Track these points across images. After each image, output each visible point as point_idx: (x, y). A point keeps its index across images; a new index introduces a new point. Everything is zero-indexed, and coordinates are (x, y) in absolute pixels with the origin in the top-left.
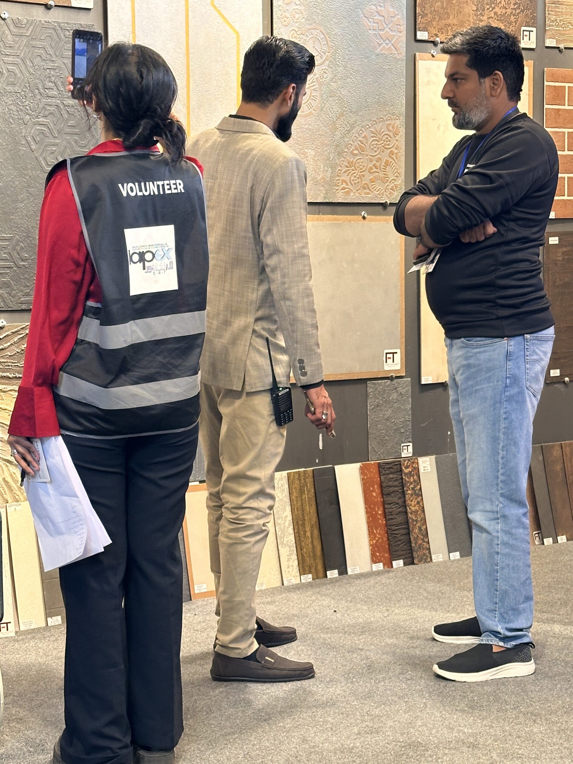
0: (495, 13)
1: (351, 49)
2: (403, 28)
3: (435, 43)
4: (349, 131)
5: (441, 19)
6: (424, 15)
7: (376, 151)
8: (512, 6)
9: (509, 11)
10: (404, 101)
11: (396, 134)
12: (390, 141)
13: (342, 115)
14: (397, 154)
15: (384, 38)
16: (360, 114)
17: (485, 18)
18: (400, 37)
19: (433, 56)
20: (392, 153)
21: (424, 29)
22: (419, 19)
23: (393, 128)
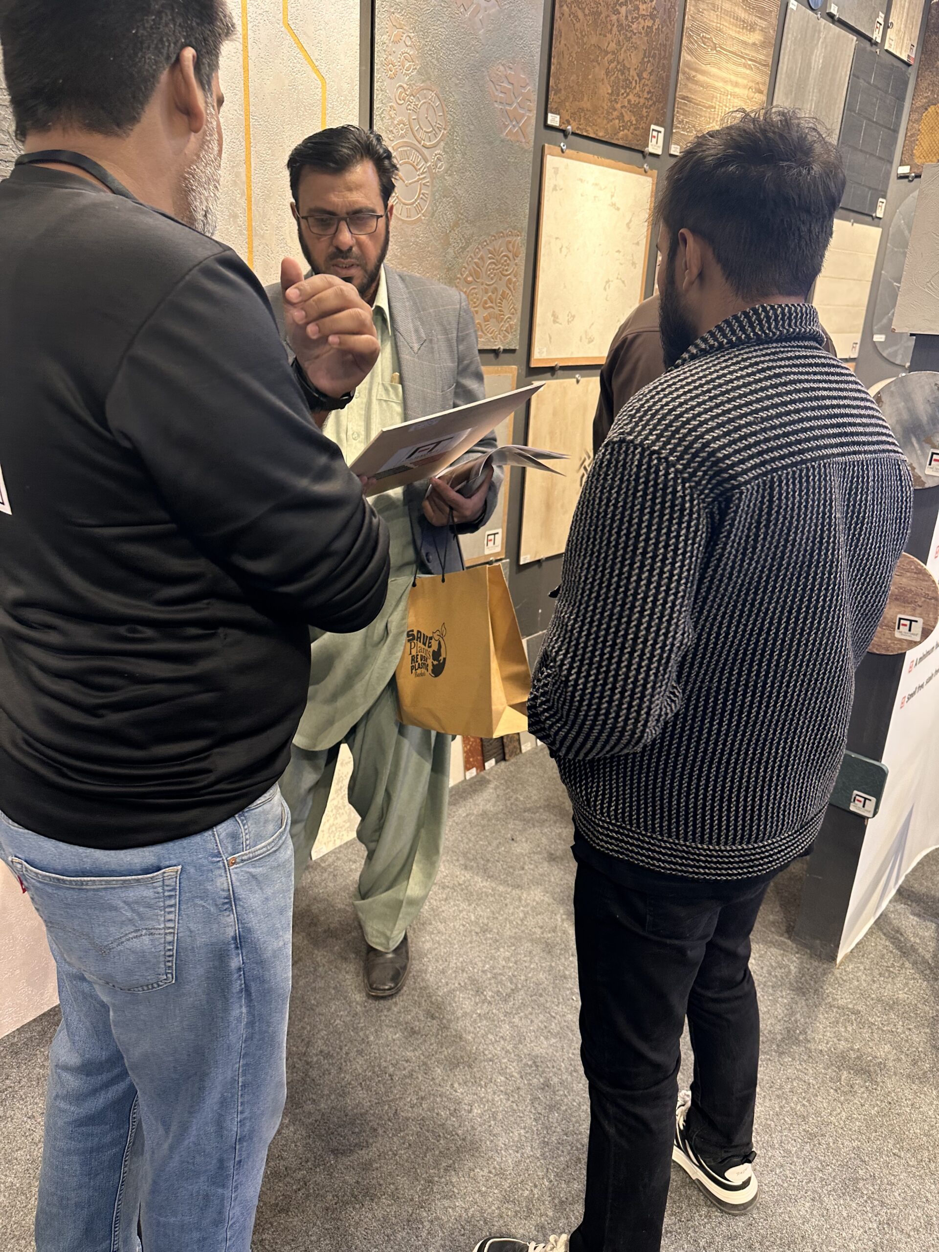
0: (629, 101)
1: (472, 127)
2: (533, 105)
3: (564, 132)
4: (464, 249)
5: (575, 99)
6: (558, 91)
7: (492, 279)
8: (646, 95)
9: (642, 101)
10: (527, 211)
11: (516, 256)
12: (508, 265)
13: (456, 224)
14: (515, 283)
15: (512, 118)
16: (478, 224)
17: (618, 106)
18: (529, 117)
19: (562, 151)
20: (509, 281)
21: (556, 112)
22: (552, 96)
23: (513, 247)
